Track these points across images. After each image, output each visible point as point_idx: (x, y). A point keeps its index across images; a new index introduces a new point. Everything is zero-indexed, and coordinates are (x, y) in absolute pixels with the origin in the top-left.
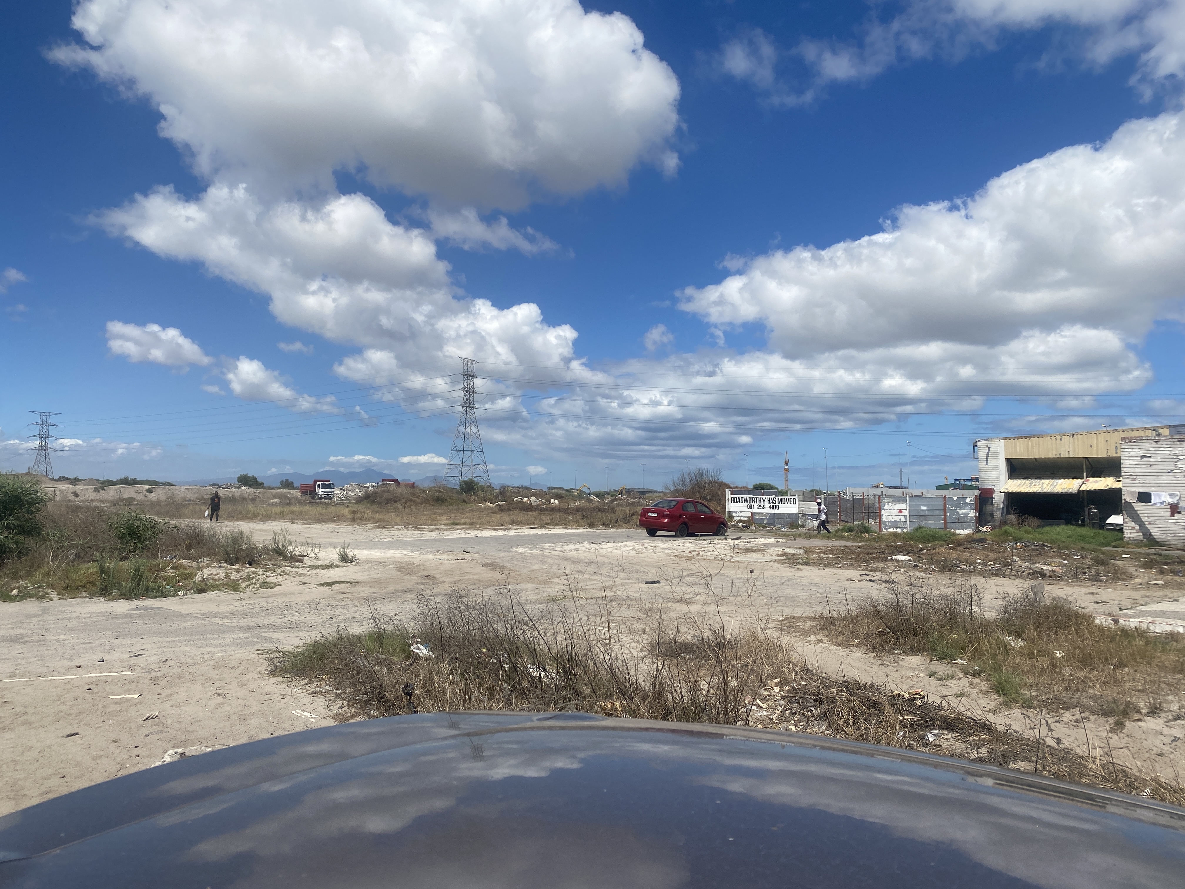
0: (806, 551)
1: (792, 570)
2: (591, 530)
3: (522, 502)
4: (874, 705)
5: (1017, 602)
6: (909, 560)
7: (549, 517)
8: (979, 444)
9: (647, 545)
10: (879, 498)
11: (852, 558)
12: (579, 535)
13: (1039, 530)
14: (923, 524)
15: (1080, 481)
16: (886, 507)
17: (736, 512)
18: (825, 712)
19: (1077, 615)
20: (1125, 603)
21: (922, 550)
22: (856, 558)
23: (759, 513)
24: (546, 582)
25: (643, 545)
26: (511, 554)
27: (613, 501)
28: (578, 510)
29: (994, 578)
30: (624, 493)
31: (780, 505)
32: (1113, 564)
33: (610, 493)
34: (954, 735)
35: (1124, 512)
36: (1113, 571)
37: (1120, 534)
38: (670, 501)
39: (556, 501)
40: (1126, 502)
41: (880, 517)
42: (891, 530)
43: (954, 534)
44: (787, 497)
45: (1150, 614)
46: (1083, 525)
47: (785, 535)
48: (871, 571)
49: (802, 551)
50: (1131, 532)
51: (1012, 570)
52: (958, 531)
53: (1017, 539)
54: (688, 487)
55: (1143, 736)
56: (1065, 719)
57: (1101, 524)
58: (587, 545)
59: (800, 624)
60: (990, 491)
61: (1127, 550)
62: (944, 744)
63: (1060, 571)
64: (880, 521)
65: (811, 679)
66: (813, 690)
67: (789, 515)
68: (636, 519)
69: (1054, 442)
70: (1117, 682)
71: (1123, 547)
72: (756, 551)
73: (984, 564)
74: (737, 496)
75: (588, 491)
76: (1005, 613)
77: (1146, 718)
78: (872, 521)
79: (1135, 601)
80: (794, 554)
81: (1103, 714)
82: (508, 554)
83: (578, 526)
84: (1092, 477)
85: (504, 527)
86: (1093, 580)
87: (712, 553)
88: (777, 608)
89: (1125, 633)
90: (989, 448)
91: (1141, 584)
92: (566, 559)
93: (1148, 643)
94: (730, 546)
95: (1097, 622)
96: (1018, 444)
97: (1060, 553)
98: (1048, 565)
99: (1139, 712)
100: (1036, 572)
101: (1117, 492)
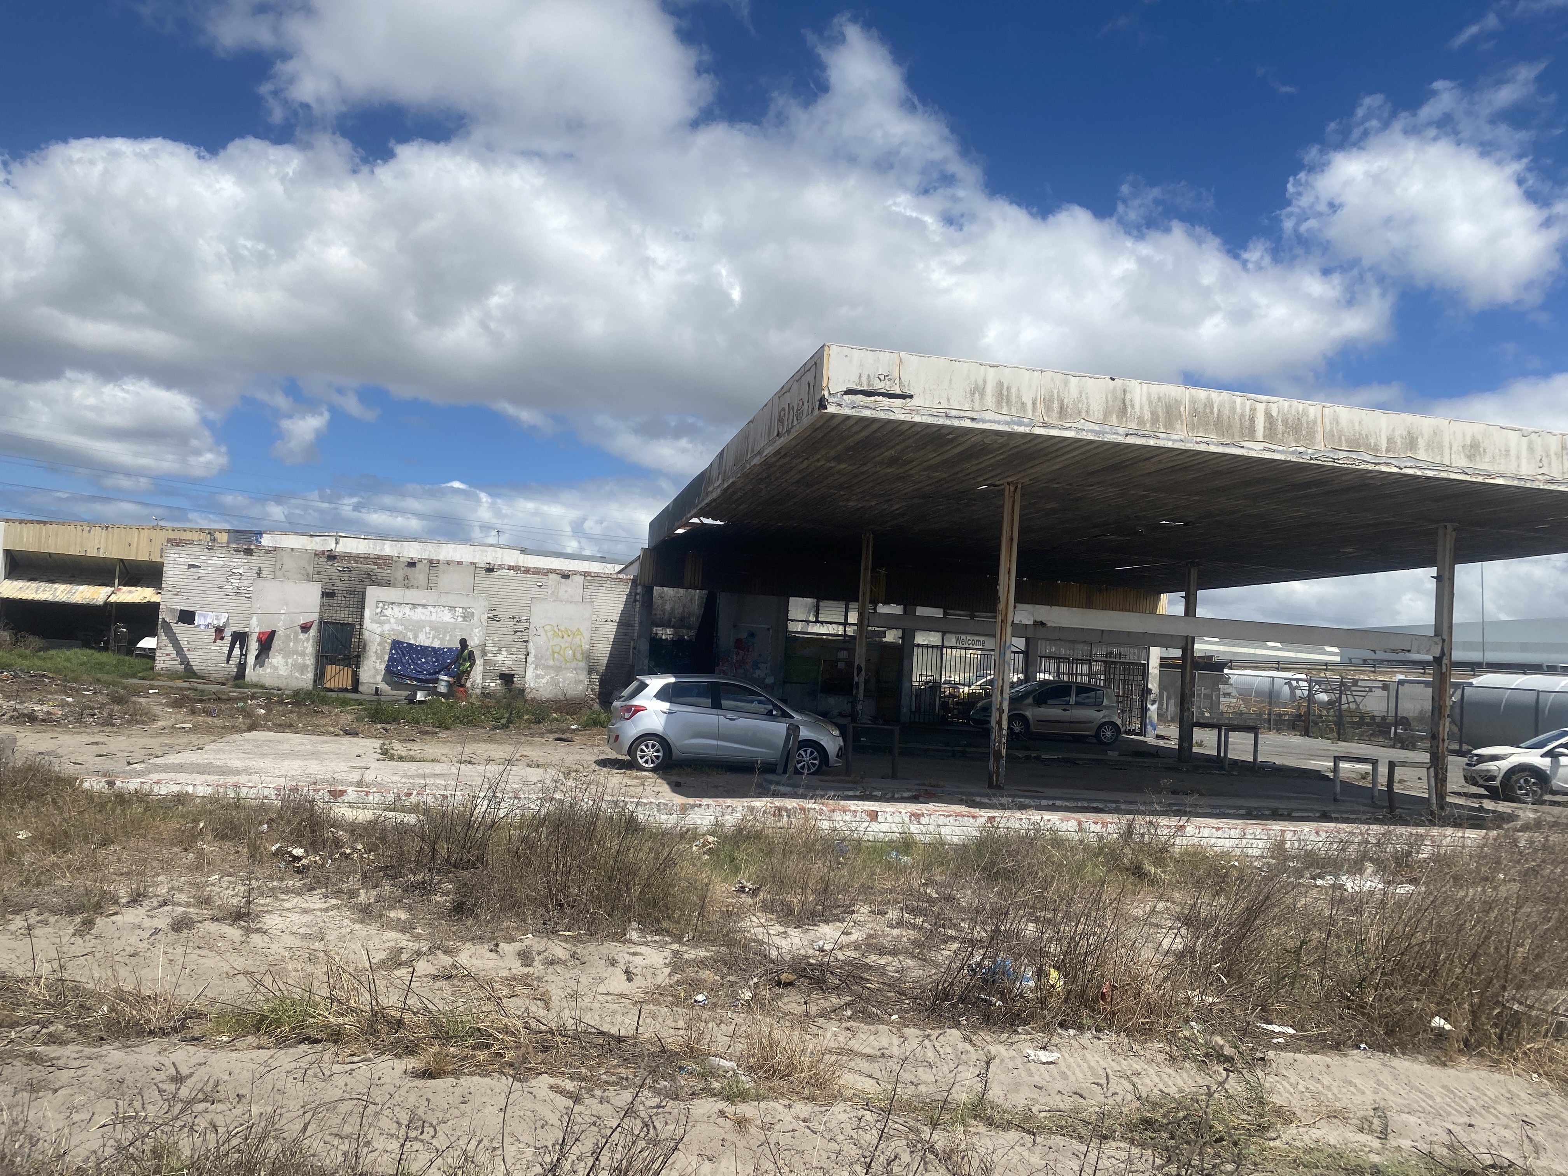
13: (41, 653)
15: (109, 589)
19: (59, 779)
20: (137, 755)
32: (135, 703)
35: (160, 633)
36: (131, 711)
37: (150, 662)
40: (164, 621)
45: (165, 768)
46: (106, 649)
50: (166, 660)
55: (117, 934)
56: (12, 927)
57: (130, 648)
61: (156, 683)
63: (59, 712)
69: (79, 533)
70: (96, 866)
71: (152, 680)
77: (123, 910)
79: (149, 752)
81: (67, 913)
84: (125, 585)
86: (103, 725)
89: (121, 799)
91: (163, 729)
93: (147, 809)
95: (86, 785)
96: (25, 529)
97: (65, 686)
98: (43, 704)
99: (116, 902)
100: (24, 715)
101: (153, 608)
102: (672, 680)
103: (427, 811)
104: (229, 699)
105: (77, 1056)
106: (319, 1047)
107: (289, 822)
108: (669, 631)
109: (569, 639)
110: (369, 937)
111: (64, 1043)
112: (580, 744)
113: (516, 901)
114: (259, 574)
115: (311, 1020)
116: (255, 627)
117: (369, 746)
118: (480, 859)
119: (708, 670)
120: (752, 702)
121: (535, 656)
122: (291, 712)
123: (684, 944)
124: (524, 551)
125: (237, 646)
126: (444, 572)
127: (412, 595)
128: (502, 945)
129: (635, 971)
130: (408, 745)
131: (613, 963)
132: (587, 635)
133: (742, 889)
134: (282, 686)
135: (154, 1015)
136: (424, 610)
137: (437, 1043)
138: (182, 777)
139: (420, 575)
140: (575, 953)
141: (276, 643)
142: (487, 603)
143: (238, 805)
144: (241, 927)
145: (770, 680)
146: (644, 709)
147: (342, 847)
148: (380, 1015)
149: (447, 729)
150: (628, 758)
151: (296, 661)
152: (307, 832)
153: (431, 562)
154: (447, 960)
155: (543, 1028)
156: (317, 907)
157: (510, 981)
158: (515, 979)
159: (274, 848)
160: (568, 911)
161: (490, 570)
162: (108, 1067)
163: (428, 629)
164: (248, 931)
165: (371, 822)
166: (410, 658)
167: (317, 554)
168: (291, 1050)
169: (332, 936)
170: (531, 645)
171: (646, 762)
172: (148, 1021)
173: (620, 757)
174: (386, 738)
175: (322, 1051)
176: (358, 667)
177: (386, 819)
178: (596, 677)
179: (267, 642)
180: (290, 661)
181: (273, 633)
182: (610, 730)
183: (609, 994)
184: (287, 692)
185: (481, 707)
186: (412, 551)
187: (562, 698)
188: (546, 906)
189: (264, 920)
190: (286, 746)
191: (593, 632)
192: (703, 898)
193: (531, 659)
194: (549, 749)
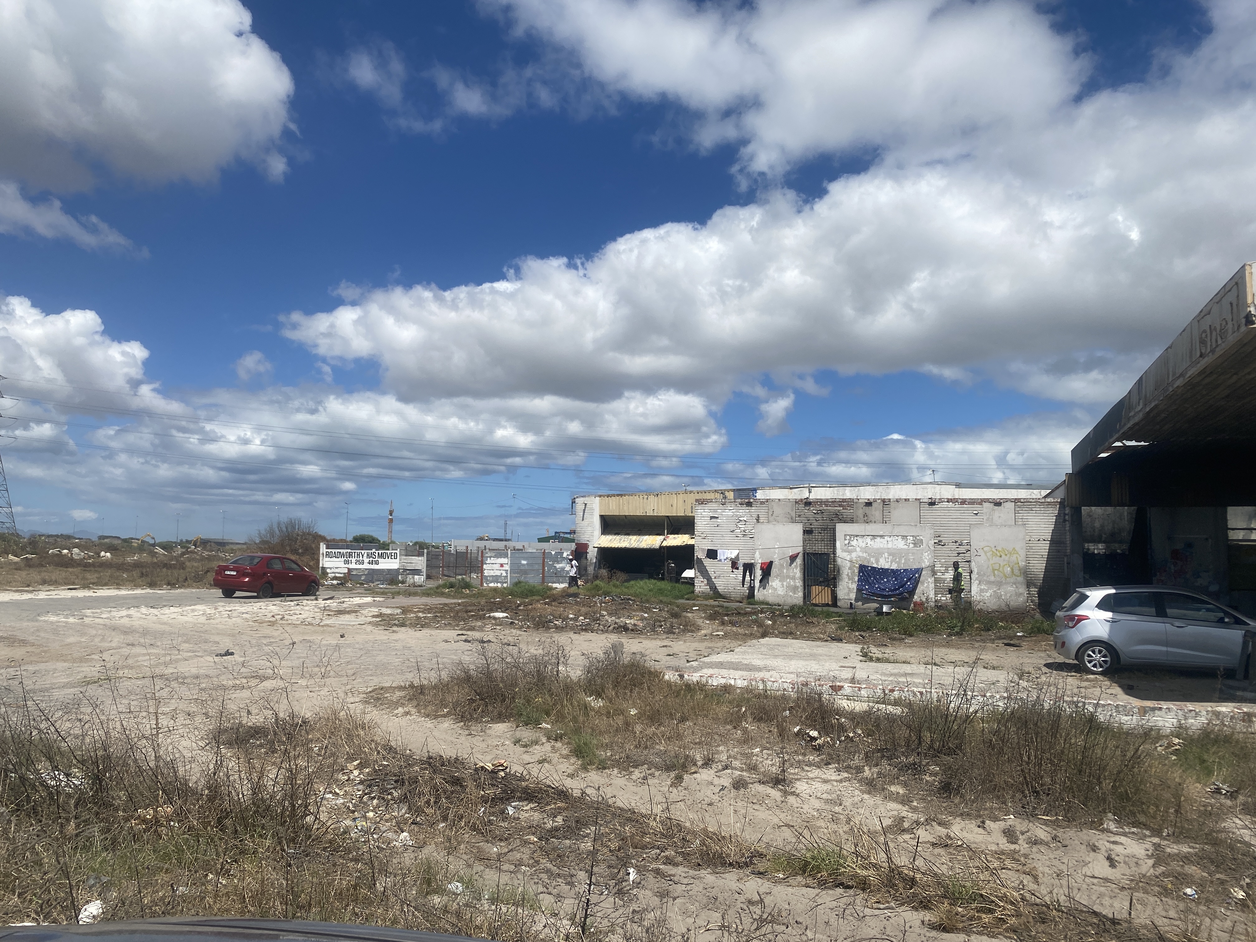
0: (403, 611)
1: (386, 632)
2: (151, 591)
3: (60, 555)
4: (457, 782)
5: (599, 662)
6: (507, 617)
7: (96, 575)
8: (577, 500)
9: (221, 609)
10: (482, 552)
11: (451, 617)
12: (135, 597)
13: (626, 584)
14: (522, 579)
15: (662, 537)
16: (489, 561)
17: (331, 568)
18: (406, 794)
19: (650, 672)
20: (692, 655)
21: (519, 605)
22: (454, 617)
23: (356, 569)
24: (81, 660)
25: (216, 609)
26: (36, 624)
27: (183, 554)
28: (137, 565)
29: (583, 633)
30: (198, 544)
31: (380, 560)
32: (685, 617)
33: (181, 543)
34: (532, 806)
35: (696, 567)
36: (684, 623)
37: (691, 587)
38: (253, 558)
39: (108, 554)
40: (698, 558)
41: (482, 572)
42: (492, 585)
43: (551, 589)
44: (388, 552)
45: (711, 665)
46: (663, 579)
47: (383, 594)
48: (468, 630)
49: (399, 611)
50: (701, 586)
51: (599, 624)
52: (555, 585)
53: (606, 594)
54: (276, 540)
55: (698, 788)
56: (634, 777)
57: (677, 578)
58: (144, 610)
59: (388, 695)
60: (586, 546)
61: (697, 603)
62: (523, 815)
63: (641, 624)
64: (482, 575)
65: (393, 758)
66: (396, 770)
67: (389, 571)
68: (211, 576)
69: (642, 501)
70: (679, 737)
71: (694, 600)
72: (349, 612)
73: (576, 619)
74: (333, 551)
75: (152, 542)
76: (588, 673)
77: (700, 770)
78: (474, 576)
79: (700, 653)
80: (391, 614)
81: (666, 770)
82: (33, 624)
83: (135, 586)
84: (671, 534)
85: (31, 588)
86: (668, 633)
87: (299, 616)
88: (366, 678)
89: (689, 688)
90: (586, 504)
91: (706, 636)
92: (114, 629)
93: (706, 696)
94: (319, 608)
95: (667, 677)
96: (611, 501)
97: (642, 606)
98: (631, 619)
99: (695, 764)
100: (620, 627)
101: (690, 549)
102: (1113, 591)
103: (910, 705)
104: (746, 614)
105: (685, 875)
106: (851, 892)
107: (804, 710)
108: (1100, 546)
109: (1007, 558)
110: (876, 806)
111: (676, 865)
112: (1028, 649)
113: (996, 785)
114: (758, 520)
115: (843, 870)
116: (759, 560)
117: (852, 649)
118: (959, 747)
119: (1146, 581)
120: (1199, 610)
121: (978, 573)
122: (790, 623)
123: (1165, 839)
124: (958, 485)
125: (748, 573)
126: (895, 509)
127: (871, 528)
128: (987, 822)
129: (1117, 858)
130: (883, 649)
131: (1094, 849)
132: (1022, 553)
133: (1218, 791)
134: (781, 603)
135: (731, 850)
136: (882, 540)
137: (946, 902)
138: (724, 672)
139: (876, 512)
140: (1056, 836)
141: (774, 571)
142: (932, 531)
143: (765, 695)
144: (781, 790)
145: (1214, 588)
146: (1086, 618)
147: (846, 731)
148: (896, 872)
149: (911, 636)
150: (1076, 662)
151: (789, 583)
152: (818, 718)
153: (884, 501)
154: (941, 831)
155: (1038, 901)
156: (833, 778)
157: (1000, 854)
158: (1004, 854)
159: (796, 730)
160: (1044, 797)
161: (932, 503)
162: (706, 887)
163: (886, 554)
164: (785, 793)
165: (866, 712)
166: (875, 578)
167: (797, 502)
168: (831, 892)
169: (848, 802)
170: (973, 564)
171: (1095, 666)
172: (728, 855)
173: (1067, 661)
174: (864, 643)
175: (854, 896)
176: (835, 586)
177: (878, 710)
178: (1034, 590)
179: (767, 569)
180: (785, 583)
181: (771, 563)
182: (1055, 637)
183: (1093, 877)
184: (785, 607)
185: (937, 617)
186: (867, 493)
187: (1006, 609)
188: (1023, 792)
189: (796, 786)
190: (791, 649)
191: (1028, 550)
192: (1177, 796)
193: (974, 576)
194: (1001, 653)
